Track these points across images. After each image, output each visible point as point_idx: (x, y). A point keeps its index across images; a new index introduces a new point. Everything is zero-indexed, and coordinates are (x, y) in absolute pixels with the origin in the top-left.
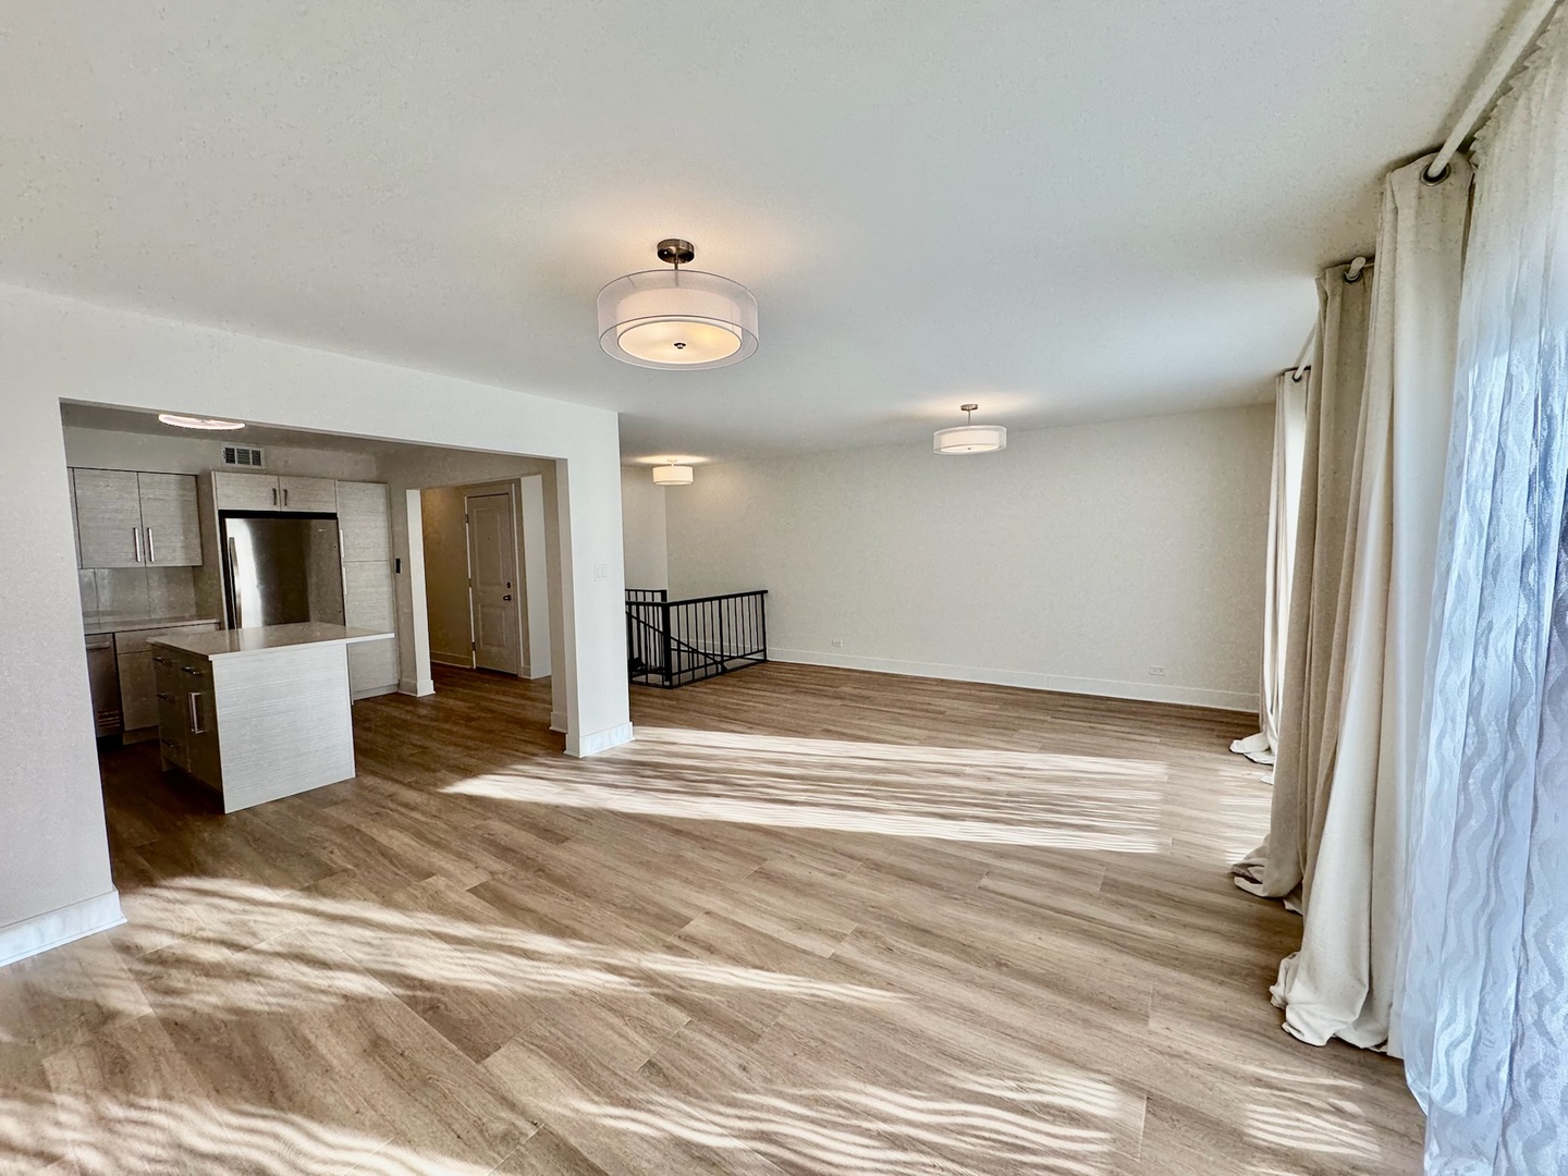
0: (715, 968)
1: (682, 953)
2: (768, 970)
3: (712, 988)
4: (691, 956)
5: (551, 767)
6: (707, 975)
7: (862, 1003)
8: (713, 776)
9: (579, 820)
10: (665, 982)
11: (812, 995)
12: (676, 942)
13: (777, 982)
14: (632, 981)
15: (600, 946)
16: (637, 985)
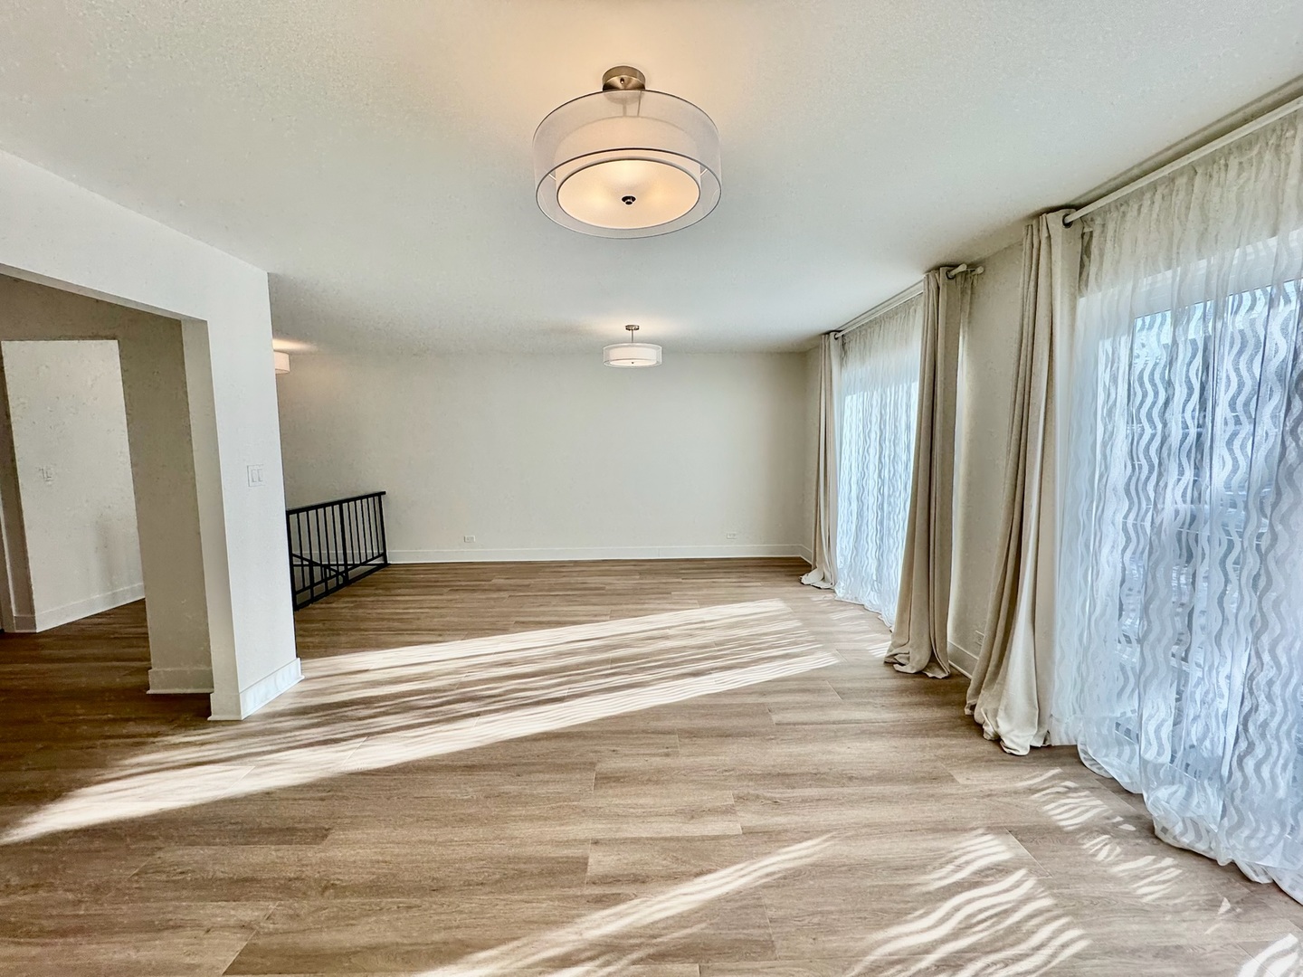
0: (661, 898)
1: (616, 900)
2: (710, 872)
3: (682, 920)
4: (628, 898)
5: (203, 744)
6: (665, 909)
7: (808, 861)
8: (450, 696)
9: (322, 799)
10: (632, 941)
11: (768, 875)
12: (598, 891)
13: (728, 879)
14: (597, 962)
15: (516, 943)
16: (607, 964)
